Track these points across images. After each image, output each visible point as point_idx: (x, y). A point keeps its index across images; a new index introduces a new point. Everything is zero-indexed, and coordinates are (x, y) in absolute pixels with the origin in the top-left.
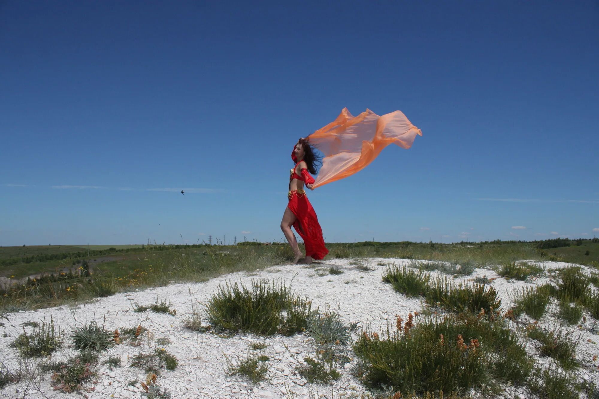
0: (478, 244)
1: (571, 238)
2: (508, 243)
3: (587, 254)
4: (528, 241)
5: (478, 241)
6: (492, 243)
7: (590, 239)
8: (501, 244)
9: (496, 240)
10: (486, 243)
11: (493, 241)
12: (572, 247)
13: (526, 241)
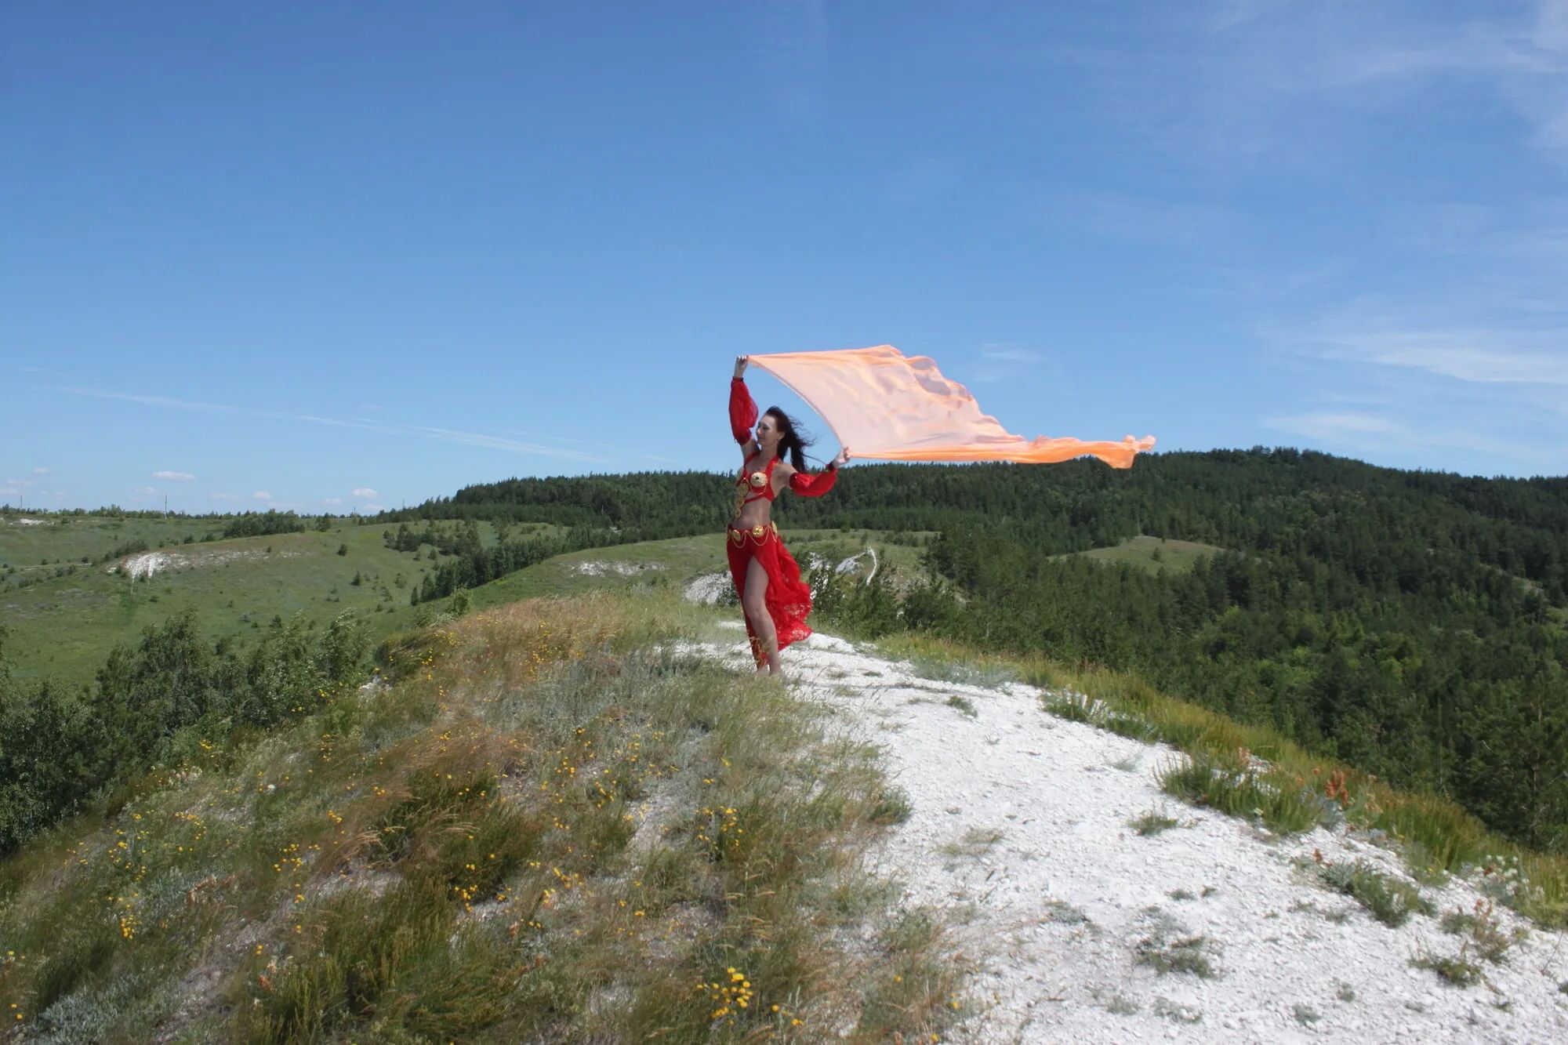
0: (55, 516)
1: (300, 511)
2: (141, 515)
3: (342, 552)
4: (193, 515)
5: (53, 508)
6: (95, 514)
7: (343, 517)
8: (121, 520)
9: (108, 506)
10: (78, 513)
11: (98, 508)
12: (309, 533)
13: (187, 513)
